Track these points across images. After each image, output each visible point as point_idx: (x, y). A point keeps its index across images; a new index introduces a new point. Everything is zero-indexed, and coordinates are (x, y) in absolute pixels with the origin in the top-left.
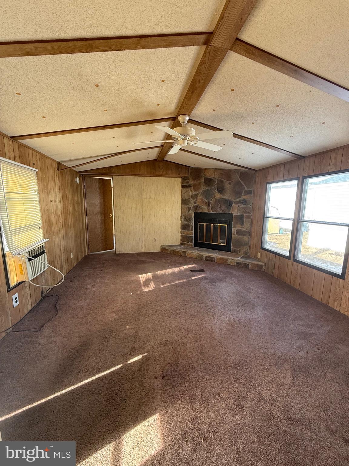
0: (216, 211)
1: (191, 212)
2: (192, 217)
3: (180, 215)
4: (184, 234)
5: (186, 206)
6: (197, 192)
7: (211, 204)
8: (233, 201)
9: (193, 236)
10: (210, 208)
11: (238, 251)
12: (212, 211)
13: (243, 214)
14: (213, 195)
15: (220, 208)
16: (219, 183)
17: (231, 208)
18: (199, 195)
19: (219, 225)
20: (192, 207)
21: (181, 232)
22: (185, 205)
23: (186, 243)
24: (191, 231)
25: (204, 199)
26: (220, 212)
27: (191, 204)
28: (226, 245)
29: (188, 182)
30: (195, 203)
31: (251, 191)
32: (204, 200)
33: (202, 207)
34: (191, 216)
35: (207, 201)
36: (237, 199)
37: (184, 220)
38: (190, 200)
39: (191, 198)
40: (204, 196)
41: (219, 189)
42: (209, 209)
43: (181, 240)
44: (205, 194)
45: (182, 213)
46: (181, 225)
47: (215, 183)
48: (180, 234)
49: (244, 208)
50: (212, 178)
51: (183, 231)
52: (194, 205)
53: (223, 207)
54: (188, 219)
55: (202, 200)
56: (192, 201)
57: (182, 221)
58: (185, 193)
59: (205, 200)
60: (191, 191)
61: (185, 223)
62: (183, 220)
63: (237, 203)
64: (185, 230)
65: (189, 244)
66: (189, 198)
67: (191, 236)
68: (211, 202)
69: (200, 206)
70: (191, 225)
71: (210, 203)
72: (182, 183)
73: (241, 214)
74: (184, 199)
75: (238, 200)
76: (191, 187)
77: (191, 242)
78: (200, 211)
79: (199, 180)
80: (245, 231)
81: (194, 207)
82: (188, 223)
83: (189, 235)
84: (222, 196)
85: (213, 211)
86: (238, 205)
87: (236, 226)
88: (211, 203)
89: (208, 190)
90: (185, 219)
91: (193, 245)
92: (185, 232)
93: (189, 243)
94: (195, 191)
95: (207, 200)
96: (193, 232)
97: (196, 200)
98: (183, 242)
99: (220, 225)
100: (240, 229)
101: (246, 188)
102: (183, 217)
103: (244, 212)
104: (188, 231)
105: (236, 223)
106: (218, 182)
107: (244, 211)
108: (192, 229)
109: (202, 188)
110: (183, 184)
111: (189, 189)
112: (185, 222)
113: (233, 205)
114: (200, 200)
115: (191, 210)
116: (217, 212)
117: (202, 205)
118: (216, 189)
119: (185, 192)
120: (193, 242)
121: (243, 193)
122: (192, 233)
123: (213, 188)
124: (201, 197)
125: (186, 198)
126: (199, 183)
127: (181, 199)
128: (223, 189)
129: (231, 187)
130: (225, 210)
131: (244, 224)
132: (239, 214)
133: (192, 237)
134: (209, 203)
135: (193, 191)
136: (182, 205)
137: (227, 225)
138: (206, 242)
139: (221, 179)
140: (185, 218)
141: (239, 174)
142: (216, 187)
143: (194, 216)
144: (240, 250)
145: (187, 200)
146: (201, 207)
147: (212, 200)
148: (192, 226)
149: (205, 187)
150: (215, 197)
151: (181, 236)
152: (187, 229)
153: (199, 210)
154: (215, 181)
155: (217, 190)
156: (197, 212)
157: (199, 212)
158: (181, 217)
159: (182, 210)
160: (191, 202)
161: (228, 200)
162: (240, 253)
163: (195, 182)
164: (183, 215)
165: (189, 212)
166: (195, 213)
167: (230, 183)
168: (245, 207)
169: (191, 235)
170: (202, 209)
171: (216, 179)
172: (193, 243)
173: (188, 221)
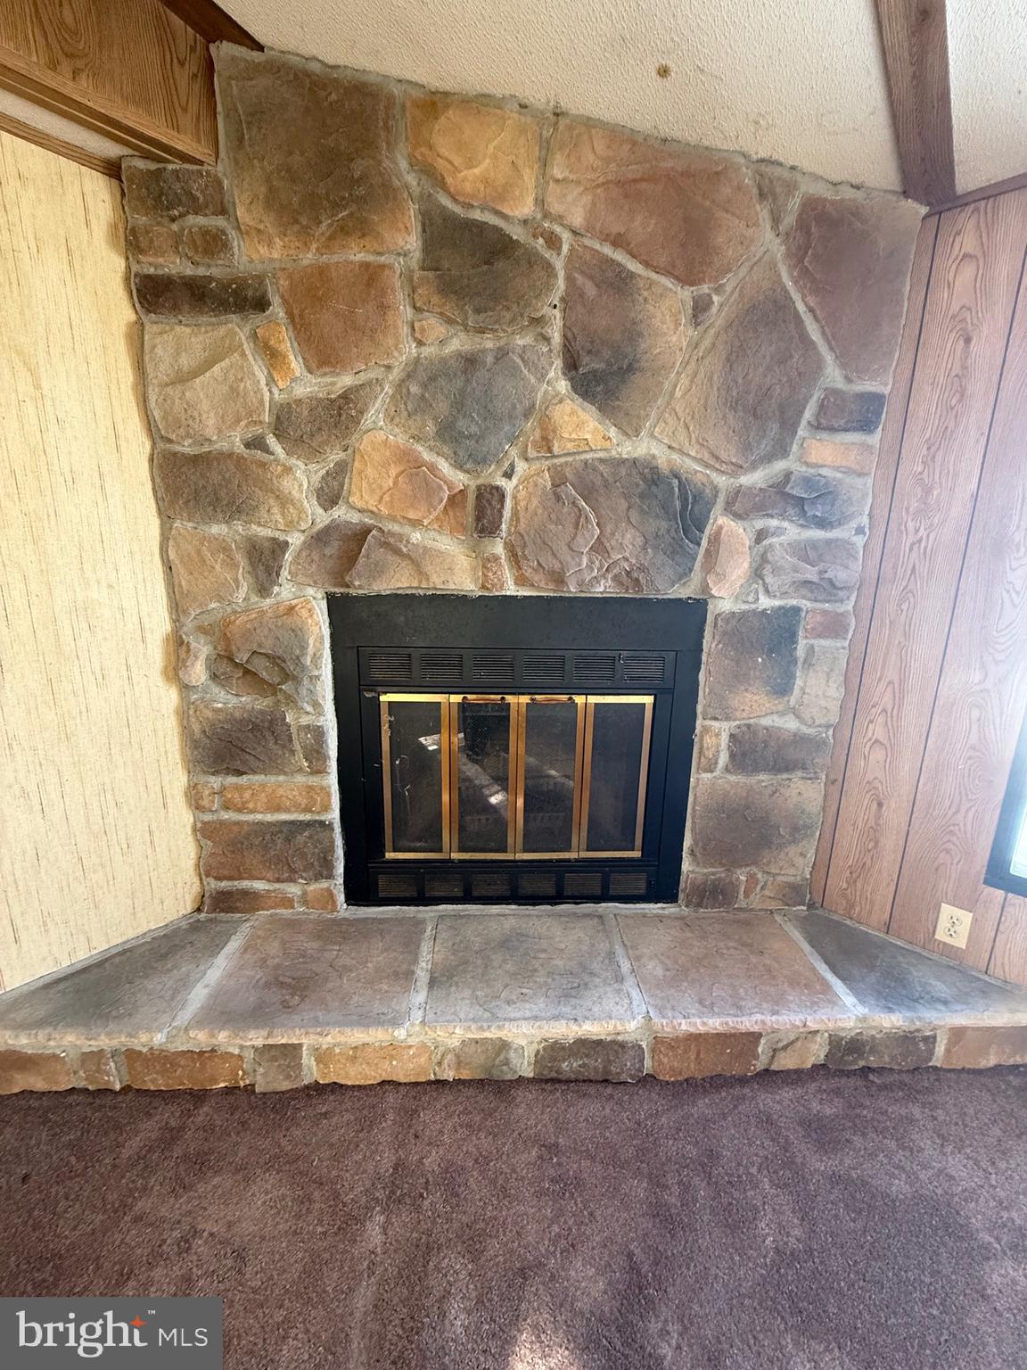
0: (560, 580)
1: (285, 591)
2: (304, 648)
3: (160, 623)
4: (226, 807)
5: (217, 529)
6: (346, 380)
7: (507, 513)
8: (716, 490)
9: (334, 815)
10: (499, 548)
11: (734, 886)
12: (521, 581)
13: (794, 602)
14: (527, 414)
15: (599, 548)
16: (591, 290)
17: (702, 551)
18: (375, 415)
19: (580, 700)
20: (296, 540)
21: (194, 798)
22: (211, 519)
23: (259, 885)
24: (314, 780)
25: (427, 456)
26: (604, 588)
27: (284, 501)
28: (637, 854)
29: (214, 244)
30: (330, 496)
31: (876, 401)
32: (433, 468)
33: (416, 537)
34: (298, 634)
35: (459, 479)
36: (754, 467)
37: (214, 677)
38: (263, 465)
39: (271, 441)
40: (431, 428)
41: (589, 364)
42: (488, 562)
43: (206, 869)
44: (442, 407)
45: (177, 607)
46: (185, 730)
47: (549, 287)
48: (183, 818)
49: (804, 552)
50: (517, 233)
51: (216, 782)
52: (323, 518)
53: (628, 544)
54: (262, 668)
55: (413, 467)
56: (288, 470)
57: (185, 688)
58: (183, 378)
59: (444, 467)
60: (272, 356)
61: (233, 701)
62: (198, 672)
63: (743, 505)
64: (239, 773)
65: (293, 890)
66: (257, 443)
67: (309, 824)
68: (508, 486)
69: (396, 528)
70: (305, 720)
71: (503, 497)
72: (132, 242)
73: (777, 603)
74: (186, 448)
75: (755, 478)
76: (261, 304)
77: (318, 877)
78: (397, 581)
79: (358, 228)
80: (799, 740)
81: (320, 539)
82: (262, 704)
83: (287, 810)
84: (613, 432)
85: (528, 573)
86: (759, 524)
87: (735, 701)
88: (508, 503)
89: (470, 362)
90: (225, 667)
91: (341, 898)
92: (237, 788)
93: (291, 880)
94: (323, 357)
95: (459, 466)
96: (332, 780)
97: (341, 469)
98: (224, 884)
99: (593, 699)
100: (766, 722)
101: (833, 374)
102: (203, 650)
103: (807, 583)
104: (272, 779)
105: (738, 678)
106: (580, 279)
107: (811, 574)
108: (315, 754)
109: (405, 330)
110: (153, 265)
111: (237, 328)
112: (229, 701)
113: (720, 520)
114: (385, 465)
115: (285, 573)
116: (572, 590)
117: (415, 524)
118: (558, 363)
119: (185, 361)
120: (340, 868)
121: (808, 414)
122: (325, 791)
123: (520, 341)
124: (399, 438)
125: (211, 432)
126: (366, 266)
127: (138, 449)
128: (631, 369)
129: (707, 343)
130: (642, 569)
131: (799, 682)
132: (765, 603)
133: (326, 826)
134: (488, 501)
135: (296, 365)
136: (165, 516)
137: (648, 700)
138: (462, 850)
139: (607, 250)
140: (231, 659)
141: (789, 220)
142: (557, 338)
143: (326, 632)
144: (751, 877)
145: (231, 455)
146: (400, 537)
147: (521, 467)
148: (319, 733)
149: (435, 327)
150: (546, 443)
151: (204, 831)
152: (253, 763)
153: (378, 570)
154: (549, 268)
155: (571, 365)
156: (362, 586)
157: (383, 587)
158: (178, 647)
159: (179, 568)
160: (286, 484)
161: (676, 476)
162: (747, 895)
163: (309, 258)
164: (202, 630)
165: (263, 590)
166: (337, 605)
167: (700, 308)
168: (813, 545)
169: (307, 810)
170: (415, 560)
171: (553, 242)
172: (341, 880)
173: (271, 689)
